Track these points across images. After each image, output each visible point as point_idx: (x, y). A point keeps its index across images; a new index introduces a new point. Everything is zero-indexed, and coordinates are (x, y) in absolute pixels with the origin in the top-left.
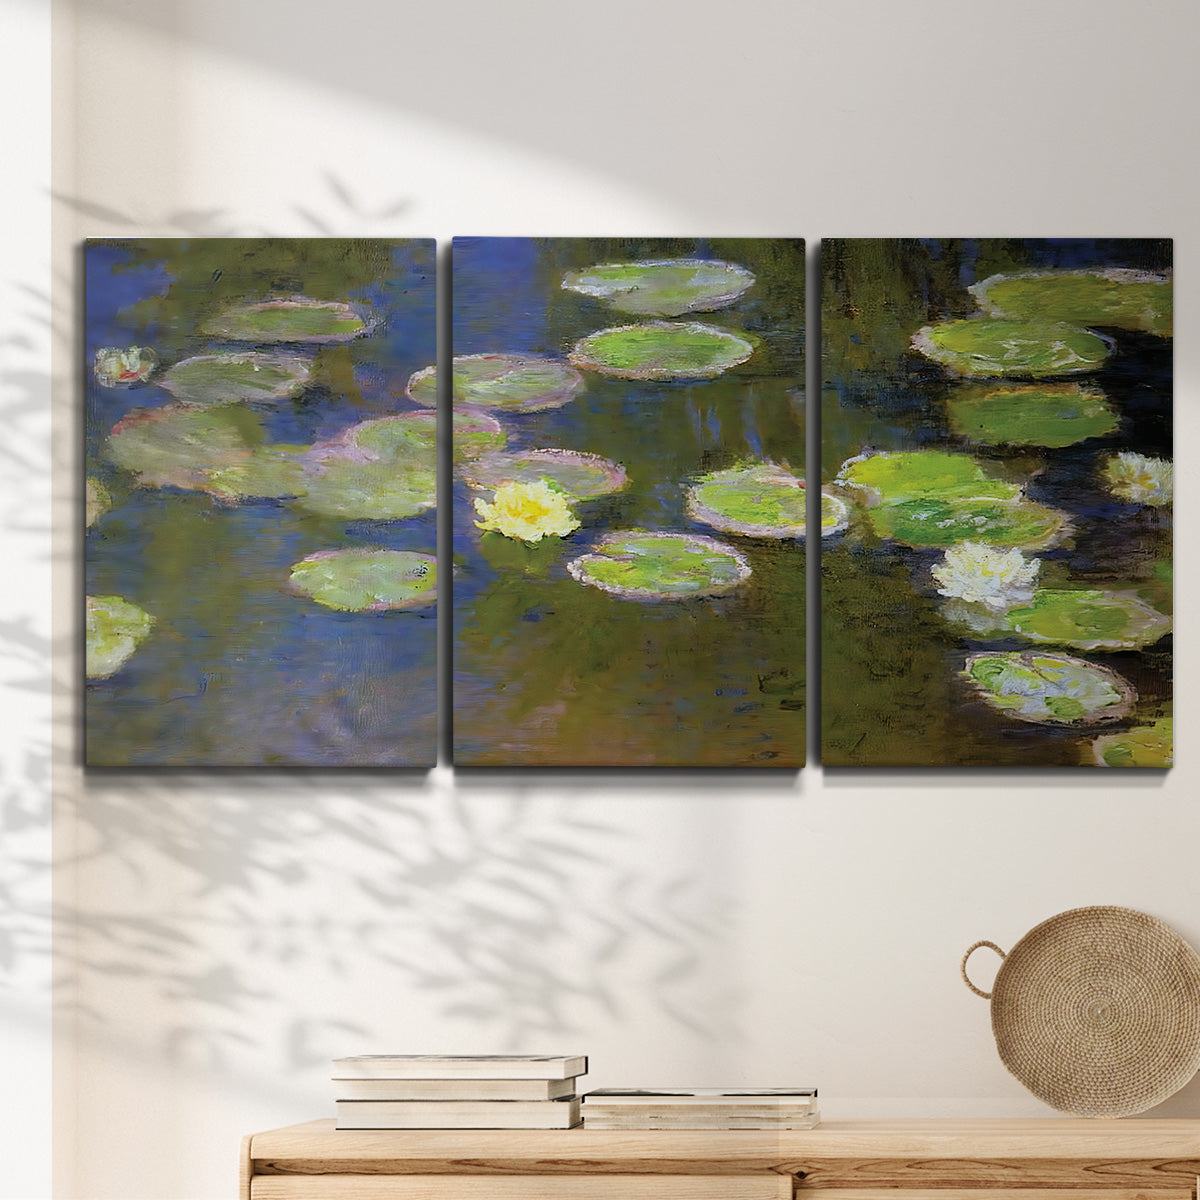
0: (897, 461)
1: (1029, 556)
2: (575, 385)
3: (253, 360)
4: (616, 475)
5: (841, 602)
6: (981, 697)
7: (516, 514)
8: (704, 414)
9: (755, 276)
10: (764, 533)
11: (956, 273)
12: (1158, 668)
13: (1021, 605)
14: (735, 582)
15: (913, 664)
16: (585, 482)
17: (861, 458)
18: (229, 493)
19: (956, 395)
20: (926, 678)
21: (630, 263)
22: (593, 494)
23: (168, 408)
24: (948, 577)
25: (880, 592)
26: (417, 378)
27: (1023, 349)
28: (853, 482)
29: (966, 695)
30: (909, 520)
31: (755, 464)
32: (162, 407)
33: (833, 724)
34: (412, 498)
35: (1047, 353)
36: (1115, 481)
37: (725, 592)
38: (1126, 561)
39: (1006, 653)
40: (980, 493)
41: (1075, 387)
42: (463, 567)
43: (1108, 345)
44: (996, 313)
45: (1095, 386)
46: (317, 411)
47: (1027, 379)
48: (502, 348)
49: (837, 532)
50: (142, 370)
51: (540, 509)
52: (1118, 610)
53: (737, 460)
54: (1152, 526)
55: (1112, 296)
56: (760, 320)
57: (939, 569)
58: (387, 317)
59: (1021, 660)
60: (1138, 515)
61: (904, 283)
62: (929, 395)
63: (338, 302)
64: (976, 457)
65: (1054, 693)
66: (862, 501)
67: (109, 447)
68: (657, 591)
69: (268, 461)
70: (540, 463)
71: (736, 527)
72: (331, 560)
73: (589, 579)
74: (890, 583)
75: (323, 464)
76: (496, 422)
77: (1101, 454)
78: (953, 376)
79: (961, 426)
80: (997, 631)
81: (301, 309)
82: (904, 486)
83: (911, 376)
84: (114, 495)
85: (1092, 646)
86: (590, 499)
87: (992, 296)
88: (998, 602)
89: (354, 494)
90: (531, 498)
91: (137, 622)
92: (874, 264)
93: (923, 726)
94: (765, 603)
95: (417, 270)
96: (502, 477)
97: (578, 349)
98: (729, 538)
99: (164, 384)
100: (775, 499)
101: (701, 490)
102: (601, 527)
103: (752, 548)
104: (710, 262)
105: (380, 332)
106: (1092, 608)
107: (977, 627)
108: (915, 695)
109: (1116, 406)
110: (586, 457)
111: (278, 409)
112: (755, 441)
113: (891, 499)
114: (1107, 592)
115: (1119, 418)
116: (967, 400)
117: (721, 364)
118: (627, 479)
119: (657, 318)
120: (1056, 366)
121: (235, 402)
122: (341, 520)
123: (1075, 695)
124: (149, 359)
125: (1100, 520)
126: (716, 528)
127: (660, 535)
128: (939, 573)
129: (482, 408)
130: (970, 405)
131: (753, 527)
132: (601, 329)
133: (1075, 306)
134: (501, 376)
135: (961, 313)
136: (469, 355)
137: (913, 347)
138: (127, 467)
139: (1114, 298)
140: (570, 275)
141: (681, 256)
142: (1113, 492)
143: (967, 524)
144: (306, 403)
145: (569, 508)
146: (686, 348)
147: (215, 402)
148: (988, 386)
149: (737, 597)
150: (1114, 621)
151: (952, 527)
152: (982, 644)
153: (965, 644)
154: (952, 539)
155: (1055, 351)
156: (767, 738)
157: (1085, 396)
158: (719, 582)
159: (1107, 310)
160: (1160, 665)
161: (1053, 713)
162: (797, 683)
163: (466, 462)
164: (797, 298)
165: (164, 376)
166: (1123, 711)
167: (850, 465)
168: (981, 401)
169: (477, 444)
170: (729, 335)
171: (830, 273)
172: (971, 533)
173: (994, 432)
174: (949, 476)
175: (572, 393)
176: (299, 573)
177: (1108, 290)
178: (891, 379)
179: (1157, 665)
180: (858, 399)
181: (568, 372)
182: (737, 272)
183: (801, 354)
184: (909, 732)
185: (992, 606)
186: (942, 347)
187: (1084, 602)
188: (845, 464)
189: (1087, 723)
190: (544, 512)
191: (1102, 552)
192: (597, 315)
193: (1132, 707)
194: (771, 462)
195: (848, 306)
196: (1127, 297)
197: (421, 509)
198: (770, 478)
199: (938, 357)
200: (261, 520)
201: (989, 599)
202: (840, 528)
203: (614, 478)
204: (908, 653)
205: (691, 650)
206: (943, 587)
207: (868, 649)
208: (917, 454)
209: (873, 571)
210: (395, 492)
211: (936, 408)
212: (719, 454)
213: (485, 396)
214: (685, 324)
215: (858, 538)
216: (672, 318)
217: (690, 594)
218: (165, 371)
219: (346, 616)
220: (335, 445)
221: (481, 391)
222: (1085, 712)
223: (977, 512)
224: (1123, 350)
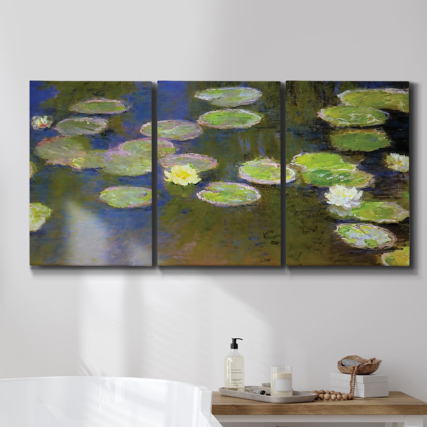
0: (312, 156)
1: (359, 190)
2: (199, 131)
3: (87, 120)
4: (214, 163)
5: (293, 206)
6: (342, 240)
7: (179, 176)
8: (244, 141)
9: (262, 93)
10: (265, 183)
11: (333, 90)
12: (404, 229)
13: (356, 207)
14: (255, 200)
15: (318, 228)
16: (203, 165)
17: (300, 155)
18: (78, 167)
19: (333, 133)
20: (323, 233)
21: (218, 88)
22: (206, 169)
23: (57, 137)
24: (330, 197)
25: (306, 202)
26: (144, 127)
27: (357, 117)
28: (297, 164)
29: (337, 239)
30: (317, 177)
31: (262, 158)
32: (55, 137)
33: (290, 249)
34: (142, 168)
35: (365, 118)
36: (389, 163)
37: (252, 203)
38: (393, 191)
39: (351, 224)
40: (341, 167)
41: (375, 130)
42: (160, 195)
43: (386, 115)
44: (347, 104)
45: (382, 130)
46: (109, 138)
47: (358, 127)
48: (174, 118)
49: (291, 181)
50: (48, 124)
51: (187, 174)
52: (390, 209)
53: (256, 157)
54: (402, 179)
55: (388, 98)
56: (264, 108)
57: (327, 194)
58: (133, 105)
59: (356, 226)
60: (397, 175)
61: (315, 93)
62: (324, 133)
63: (117, 100)
64: (340, 155)
65: (368, 238)
66: (300, 170)
67: (36, 151)
68: (228, 203)
69: (92, 156)
70: (187, 158)
71: (255, 181)
72: (114, 190)
73: (204, 199)
74: (310, 199)
75: (111, 156)
76: (172, 144)
77: (384, 154)
78: (332, 126)
79: (335, 144)
80: (348, 216)
81: (104, 102)
82: (315, 165)
83: (317, 126)
84: (38, 167)
85: (381, 221)
86: (204, 171)
87: (346, 98)
88: (348, 206)
89: (122, 167)
90: (184, 170)
91: (46, 212)
92: (304, 87)
93: (322, 250)
94: (265, 207)
95: (144, 89)
96: (174, 163)
97: (200, 118)
98: (253, 184)
99: (56, 129)
100: (269, 171)
101: (243, 168)
102: (209, 181)
103: (261, 188)
104: (247, 88)
105: (131, 110)
106: (381, 208)
107: (341, 215)
108: (319, 239)
109: (389, 137)
110: (203, 156)
111: (96, 137)
112: (262, 151)
113: (310, 170)
114: (386, 202)
115: (390, 141)
116: (337, 135)
117: (250, 123)
118: (217, 164)
119: (228, 108)
120: (369, 123)
121: (81, 135)
122: (117, 176)
123: (375, 239)
124: (50, 120)
125: (384, 177)
126: (249, 181)
127: (229, 183)
128: (327, 195)
129: (167, 139)
130: (339, 136)
131: (262, 180)
132: (208, 112)
133: (375, 101)
134: (173, 128)
135: (335, 104)
136: (162, 120)
137: (318, 116)
138: (43, 158)
139: (389, 99)
140: (197, 92)
141: (236, 86)
142: (388, 167)
143: (337, 178)
144: (105, 135)
145: (197, 174)
146: (238, 118)
147: (74, 135)
148: (344, 130)
149: (256, 205)
150: (389, 213)
151: (332, 179)
152: (342, 221)
153: (336, 221)
154: (332, 183)
155: (368, 117)
156: (266, 254)
157: (379, 133)
158: (250, 200)
159: (386, 103)
160: (405, 228)
161: (367, 245)
162: (277, 235)
163: (161, 158)
164: (277, 100)
165: (56, 126)
166: (392, 244)
167: (296, 158)
168: (342, 135)
169: (165, 152)
170: (253, 114)
171: (289, 90)
172: (338, 182)
173: (347, 146)
174: (331, 162)
175: (198, 134)
176: (103, 194)
177: (387, 96)
178: (310, 127)
179: (404, 228)
180: (299, 134)
181: (197, 127)
182: (256, 92)
183: (278, 120)
184: (316, 252)
185: (346, 207)
186: (328, 116)
187: (378, 206)
188: (294, 157)
189: (379, 249)
190: (188, 175)
191: (385, 188)
192: (207, 107)
193: (395, 243)
194: (268, 158)
195: (295, 101)
196: (393, 98)
197: (145, 172)
198: (267, 164)
199: (327, 120)
200: (89, 176)
201: (345, 205)
202: (292, 180)
203: (213, 163)
204: (316, 224)
205: (240, 224)
206: (329, 201)
207: (302, 223)
208: (320, 154)
209: (304, 195)
210: (136, 166)
211: (326, 138)
212: (250, 155)
213: (168, 135)
214: (238, 110)
215: (299, 183)
216: (233, 107)
217: (239, 204)
218: (56, 124)
219: (119, 210)
220: (115, 150)
221: (167, 133)
222: (378, 245)
223: (341, 174)
224: (392, 117)
